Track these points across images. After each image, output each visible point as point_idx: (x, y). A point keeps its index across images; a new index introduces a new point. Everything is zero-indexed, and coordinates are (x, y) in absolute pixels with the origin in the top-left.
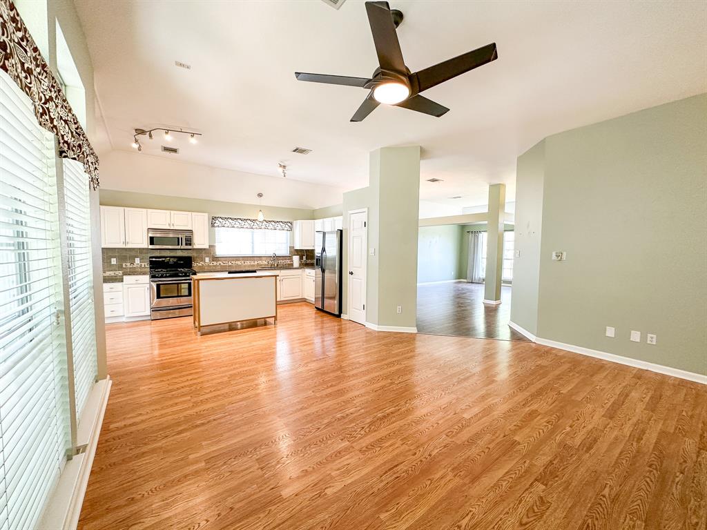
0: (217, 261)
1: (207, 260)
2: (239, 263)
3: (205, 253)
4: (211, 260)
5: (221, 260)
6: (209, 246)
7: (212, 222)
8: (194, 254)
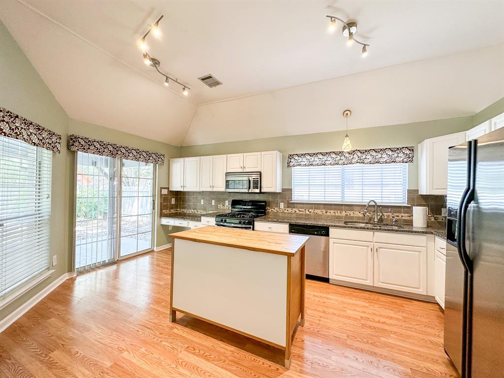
0: (292, 208)
2: (319, 213)
3: (281, 198)
4: (286, 205)
5: (296, 208)
6: (284, 190)
7: (289, 161)
8: (270, 199)
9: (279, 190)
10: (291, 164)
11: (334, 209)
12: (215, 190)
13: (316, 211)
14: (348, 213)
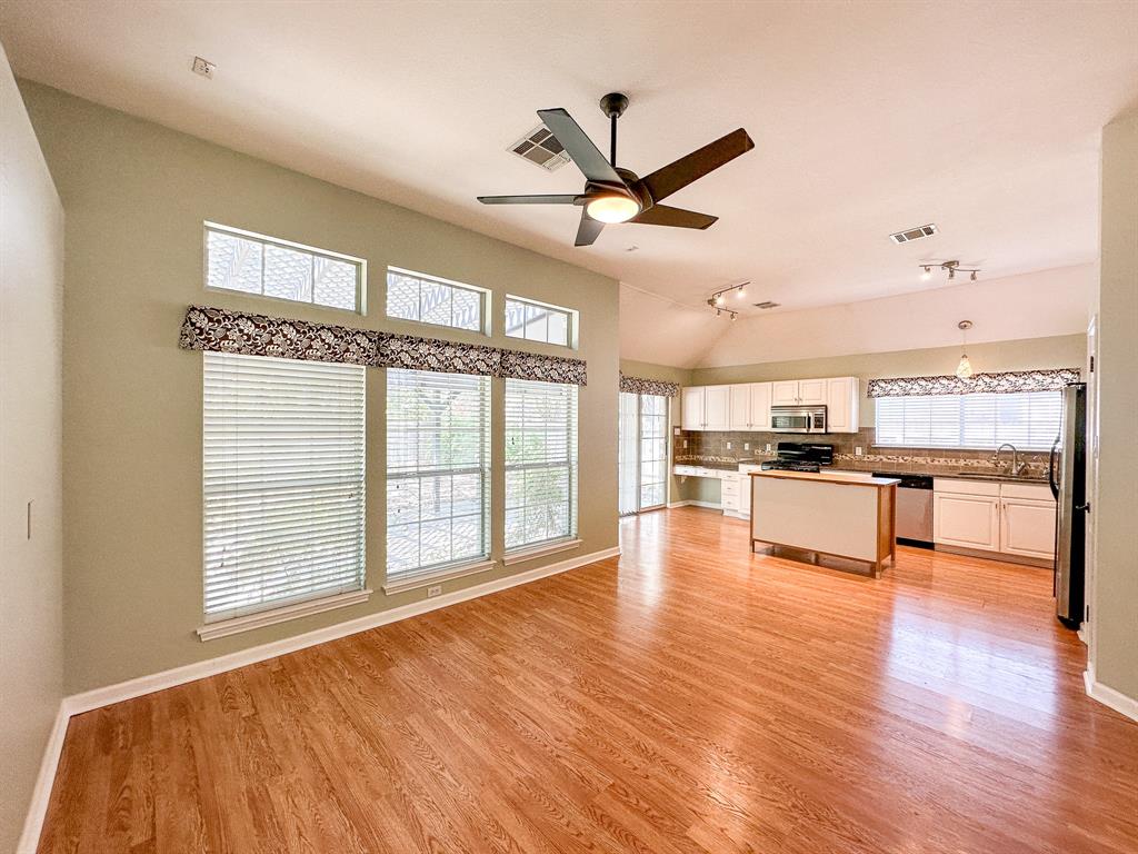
0: (875, 454)
1: (859, 451)
2: (920, 460)
3: (857, 440)
4: (866, 450)
5: (883, 454)
6: (861, 429)
7: (869, 389)
8: (839, 442)
9: (854, 430)
10: (874, 393)
11: (946, 457)
12: (754, 429)
13: (915, 459)
14: (969, 462)
